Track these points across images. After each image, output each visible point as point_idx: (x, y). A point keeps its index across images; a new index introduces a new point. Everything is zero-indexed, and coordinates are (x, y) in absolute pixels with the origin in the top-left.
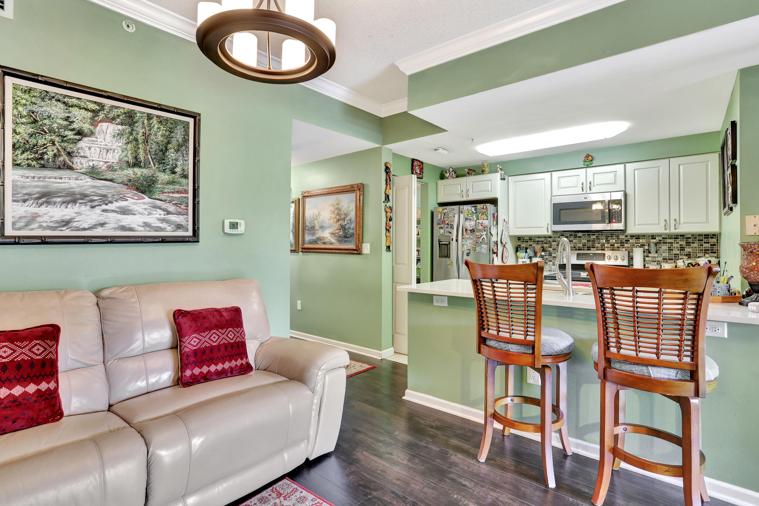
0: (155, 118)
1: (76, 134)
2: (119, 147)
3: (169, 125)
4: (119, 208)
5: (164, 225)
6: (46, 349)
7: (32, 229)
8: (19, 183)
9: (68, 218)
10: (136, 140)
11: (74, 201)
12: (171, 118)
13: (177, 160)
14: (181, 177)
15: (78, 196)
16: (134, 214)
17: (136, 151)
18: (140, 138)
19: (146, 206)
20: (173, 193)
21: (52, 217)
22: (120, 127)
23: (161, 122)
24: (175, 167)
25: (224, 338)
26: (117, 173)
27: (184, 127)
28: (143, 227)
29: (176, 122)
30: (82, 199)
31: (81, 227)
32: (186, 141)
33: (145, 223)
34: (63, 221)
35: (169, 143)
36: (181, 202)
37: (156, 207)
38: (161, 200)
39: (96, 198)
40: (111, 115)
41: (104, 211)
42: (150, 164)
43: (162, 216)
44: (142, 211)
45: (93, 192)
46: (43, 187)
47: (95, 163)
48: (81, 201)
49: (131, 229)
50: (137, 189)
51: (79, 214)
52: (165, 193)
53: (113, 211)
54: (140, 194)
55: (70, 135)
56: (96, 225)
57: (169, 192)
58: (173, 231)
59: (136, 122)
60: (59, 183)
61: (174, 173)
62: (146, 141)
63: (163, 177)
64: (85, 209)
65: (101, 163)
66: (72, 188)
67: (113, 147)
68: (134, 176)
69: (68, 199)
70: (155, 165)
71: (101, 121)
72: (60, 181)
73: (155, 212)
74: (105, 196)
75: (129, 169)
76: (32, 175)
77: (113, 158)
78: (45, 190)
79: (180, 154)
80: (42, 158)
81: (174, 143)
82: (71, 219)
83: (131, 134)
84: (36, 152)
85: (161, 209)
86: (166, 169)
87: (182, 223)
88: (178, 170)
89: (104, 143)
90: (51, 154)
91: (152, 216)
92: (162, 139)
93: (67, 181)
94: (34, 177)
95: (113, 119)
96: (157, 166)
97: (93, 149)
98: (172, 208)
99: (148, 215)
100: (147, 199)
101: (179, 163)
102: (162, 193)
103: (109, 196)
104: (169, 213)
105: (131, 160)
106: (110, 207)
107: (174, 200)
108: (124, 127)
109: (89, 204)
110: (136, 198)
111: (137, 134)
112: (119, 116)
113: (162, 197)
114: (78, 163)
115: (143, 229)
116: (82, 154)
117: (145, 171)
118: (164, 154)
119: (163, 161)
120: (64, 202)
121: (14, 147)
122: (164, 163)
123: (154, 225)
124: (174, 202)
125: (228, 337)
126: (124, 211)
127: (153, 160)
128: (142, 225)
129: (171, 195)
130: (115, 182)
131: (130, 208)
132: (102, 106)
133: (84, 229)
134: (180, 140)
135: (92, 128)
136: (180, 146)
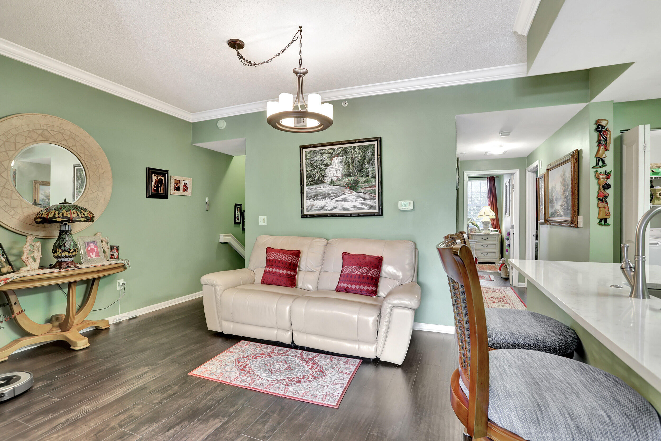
0: (357, 148)
1: (325, 167)
2: (341, 168)
3: (364, 149)
4: (342, 199)
5: (363, 207)
6: (292, 259)
7: (312, 211)
8: (308, 192)
9: (323, 205)
10: (348, 162)
11: (325, 198)
12: (365, 145)
13: (369, 168)
14: (372, 178)
15: (327, 195)
16: (349, 202)
17: (349, 168)
18: (350, 160)
19: (354, 197)
20: (367, 188)
21: (318, 205)
22: (341, 158)
23: (360, 149)
24: (368, 173)
25: (359, 271)
26: (341, 181)
27: (372, 148)
28: (353, 208)
29: (367, 147)
30: (328, 196)
31: (328, 209)
32: (373, 156)
33: (354, 206)
34: (322, 207)
35: (364, 159)
36: (372, 192)
37: (359, 197)
38: (361, 193)
39: (333, 195)
40: (337, 153)
41: (336, 201)
42: (355, 173)
43: (362, 202)
44: (352, 199)
45: (332, 192)
46: (315, 192)
47: (332, 178)
48: (327, 197)
49: (348, 210)
50: (350, 188)
51: (327, 203)
52: (364, 188)
53: (340, 201)
54: (351, 190)
55: (323, 167)
56: (333, 208)
57: (365, 188)
58: (368, 210)
59: (348, 153)
60: (320, 190)
61: (368, 176)
62: (353, 161)
63: (362, 179)
64: (328, 200)
65: (335, 178)
66: (324, 191)
67: (339, 169)
68: (348, 182)
69: (323, 196)
70: (358, 174)
71: (334, 157)
72: (320, 189)
73: (358, 200)
74: (336, 193)
75: (346, 178)
76: (312, 188)
77: (339, 174)
78: (316, 194)
79: (370, 164)
80: (314, 180)
81: (367, 158)
82: (324, 206)
83: (346, 160)
84: (312, 178)
85: (361, 198)
86: (363, 175)
87: (373, 205)
88: (370, 174)
89: (335, 168)
90: (317, 177)
91: (357, 202)
92: (361, 158)
93: (322, 188)
94: (312, 189)
95: (339, 154)
96: (359, 174)
97: (331, 171)
98: (367, 197)
99: (355, 201)
100: (355, 193)
101: (370, 170)
102: (362, 188)
103: (338, 193)
104: (366, 199)
105: (347, 174)
106: (339, 198)
107: (368, 192)
108: (343, 157)
109: (331, 198)
110: (349, 193)
111: (349, 159)
112: (341, 152)
113: (362, 191)
114: (327, 180)
115: (353, 209)
116: (327, 175)
117: (353, 178)
118: (362, 166)
119: (362, 170)
120: (322, 198)
121: (307, 178)
122: (362, 172)
123: (358, 207)
124: (368, 193)
125: (362, 271)
126: (345, 200)
127: (356, 171)
128: (353, 207)
129: (367, 189)
130: (340, 186)
131: (347, 198)
132: (333, 149)
133: (329, 210)
134: (370, 156)
135: (330, 161)
136: (370, 160)
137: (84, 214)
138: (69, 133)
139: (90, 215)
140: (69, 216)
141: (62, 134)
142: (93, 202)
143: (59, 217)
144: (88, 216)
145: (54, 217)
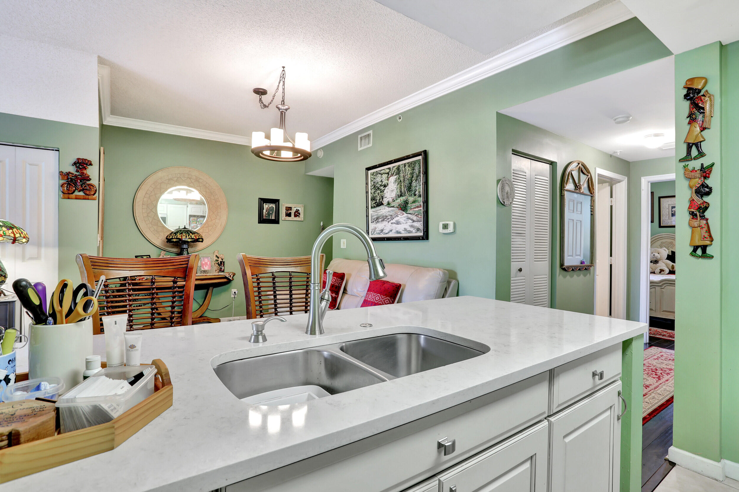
0: (407, 165)
1: (384, 187)
2: (395, 188)
3: (413, 166)
4: (396, 221)
5: (412, 229)
6: (336, 281)
7: (375, 234)
8: (372, 215)
9: (382, 228)
10: (401, 181)
11: (384, 220)
12: (413, 161)
13: (416, 187)
14: (419, 197)
15: (385, 217)
16: (401, 224)
17: (401, 188)
18: (402, 179)
19: (405, 219)
20: (415, 208)
21: (379, 228)
22: (395, 177)
23: (409, 166)
24: (416, 192)
26: (395, 202)
27: (419, 163)
28: (404, 231)
29: (415, 162)
30: (386, 219)
31: (386, 233)
32: (420, 172)
33: (405, 228)
34: (381, 230)
35: (413, 177)
36: (419, 213)
37: (409, 218)
38: (410, 214)
39: (389, 217)
40: (392, 173)
41: (392, 223)
42: (406, 193)
43: (411, 224)
44: (403, 221)
45: (389, 214)
46: (377, 215)
47: (389, 199)
48: (385, 220)
49: (400, 233)
50: (401, 209)
51: (385, 226)
52: (412, 209)
53: (394, 223)
54: (403, 212)
55: (382, 188)
56: (389, 231)
57: (413, 208)
58: (416, 233)
59: (400, 171)
60: (380, 212)
61: (415, 195)
62: (404, 180)
63: (411, 199)
64: (385, 223)
65: (391, 198)
66: (383, 214)
67: (394, 189)
68: (400, 202)
69: (382, 219)
70: (407, 193)
71: (390, 177)
72: (380, 211)
73: (408, 222)
74: (391, 216)
75: (399, 199)
76: (375, 210)
77: (393, 195)
78: (378, 216)
79: (417, 182)
80: (376, 202)
81: (415, 176)
82: (383, 229)
83: (399, 178)
84: (375, 200)
85: (410, 219)
86: (412, 194)
87: (420, 227)
89: (391, 188)
90: (378, 199)
91: (407, 224)
92: (410, 176)
93: (382, 211)
94: (375, 211)
95: (393, 174)
96: (408, 193)
97: (388, 192)
98: (415, 218)
99: (406, 224)
100: (405, 215)
101: (417, 188)
102: (411, 209)
103: (393, 215)
104: (414, 221)
105: (399, 194)
106: (394, 221)
107: (415, 213)
108: (397, 176)
109: (387, 220)
110: (401, 214)
111: (401, 177)
112: (395, 171)
113: (411, 212)
114: (385, 201)
115: (403, 232)
116: (385, 196)
117: (404, 198)
118: (411, 185)
119: (411, 189)
120: (381, 221)
121: (371, 200)
122: (411, 191)
123: (408, 229)
124: (415, 214)
126: (398, 223)
127: (407, 190)
128: (404, 230)
129: (415, 210)
130: (394, 207)
131: (399, 221)
132: (389, 169)
133: (387, 234)
134: (417, 173)
135: (387, 182)
136: (417, 177)
137: (191, 236)
138: (195, 177)
139: (196, 237)
140: (180, 237)
141: (190, 178)
142: (212, 227)
143: (175, 238)
144: (195, 237)
145: (172, 239)
